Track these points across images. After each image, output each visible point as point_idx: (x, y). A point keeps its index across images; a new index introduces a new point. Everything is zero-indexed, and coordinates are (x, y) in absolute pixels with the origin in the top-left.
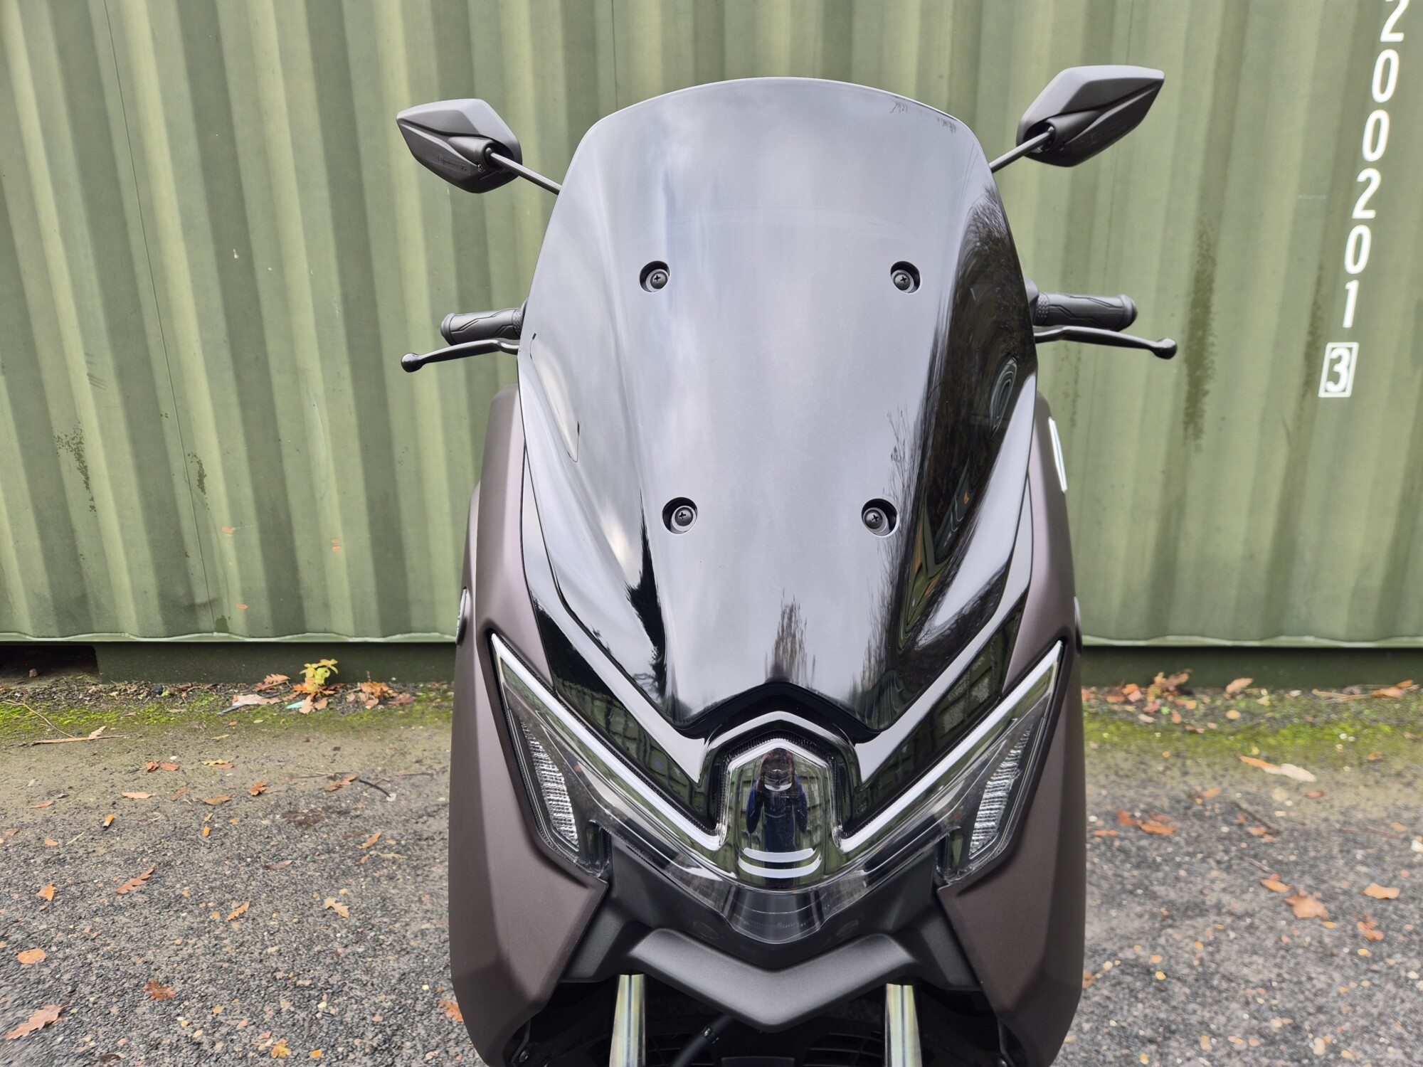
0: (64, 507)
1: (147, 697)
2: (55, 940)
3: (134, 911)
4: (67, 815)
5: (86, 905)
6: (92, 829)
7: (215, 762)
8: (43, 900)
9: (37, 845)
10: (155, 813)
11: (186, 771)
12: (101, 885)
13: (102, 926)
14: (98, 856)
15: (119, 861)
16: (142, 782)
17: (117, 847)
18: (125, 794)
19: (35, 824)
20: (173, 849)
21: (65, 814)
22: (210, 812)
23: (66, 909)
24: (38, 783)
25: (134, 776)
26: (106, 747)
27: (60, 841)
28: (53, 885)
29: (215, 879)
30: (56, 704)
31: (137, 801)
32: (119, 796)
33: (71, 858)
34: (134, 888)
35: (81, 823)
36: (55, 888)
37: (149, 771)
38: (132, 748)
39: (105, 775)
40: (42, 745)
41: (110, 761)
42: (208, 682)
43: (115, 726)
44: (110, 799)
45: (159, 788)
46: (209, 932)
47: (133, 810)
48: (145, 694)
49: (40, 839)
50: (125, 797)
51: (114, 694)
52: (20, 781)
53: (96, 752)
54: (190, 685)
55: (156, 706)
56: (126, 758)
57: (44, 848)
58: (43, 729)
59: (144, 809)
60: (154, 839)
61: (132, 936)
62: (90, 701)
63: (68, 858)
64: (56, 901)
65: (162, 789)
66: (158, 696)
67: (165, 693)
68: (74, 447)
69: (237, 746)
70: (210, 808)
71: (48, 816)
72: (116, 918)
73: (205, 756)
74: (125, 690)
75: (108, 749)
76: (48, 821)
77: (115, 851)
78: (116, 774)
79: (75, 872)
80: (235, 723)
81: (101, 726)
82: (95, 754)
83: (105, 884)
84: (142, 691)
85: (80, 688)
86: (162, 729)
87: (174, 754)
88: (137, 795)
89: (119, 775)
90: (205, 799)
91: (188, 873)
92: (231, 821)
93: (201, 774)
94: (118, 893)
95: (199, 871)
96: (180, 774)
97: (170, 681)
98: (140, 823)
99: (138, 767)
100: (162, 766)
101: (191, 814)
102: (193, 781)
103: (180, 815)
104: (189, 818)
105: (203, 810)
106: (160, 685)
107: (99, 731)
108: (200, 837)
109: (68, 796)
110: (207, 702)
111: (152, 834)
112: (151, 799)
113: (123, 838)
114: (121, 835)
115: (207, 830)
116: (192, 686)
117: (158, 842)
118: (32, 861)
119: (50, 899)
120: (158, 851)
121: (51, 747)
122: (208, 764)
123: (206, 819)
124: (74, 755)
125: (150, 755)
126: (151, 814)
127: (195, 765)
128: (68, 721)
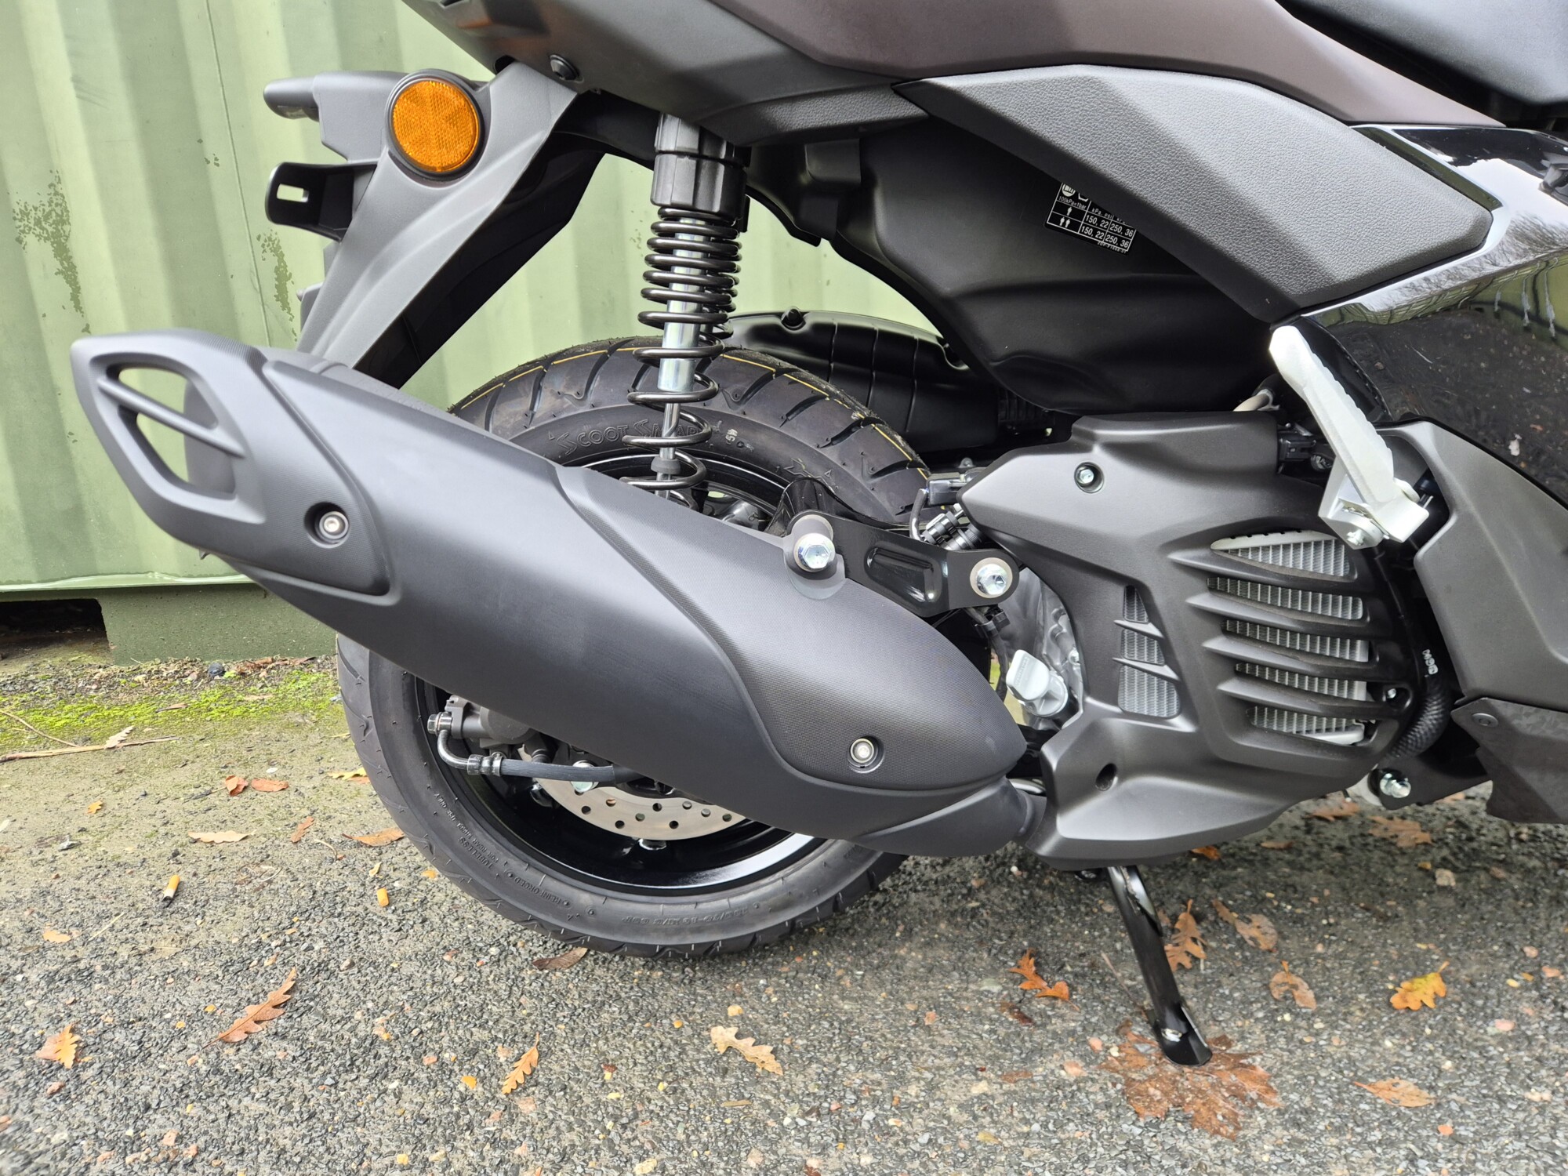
0: (36, 344)
1: (198, 680)
3: (272, 1083)
4: (83, 881)
5: (157, 1075)
6: (140, 906)
7: (353, 773)
8: (53, 1067)
9: (28, 943)
10: (264, 867)
11: (303, 790)
12: (181, 1024)
13: (203, 1127)
14: (162, 960)
15: (212, 967)
16: (222, 813)
17: (200, 937)
18: (195, 836)
19: (19, 900)
20: (322, 936)
21: (79, 878)
22: (374, 860)
23: (111, 1088)
24: (17, 825)
25: (204, 805)
26: (140, 759)
27: (76, 933)
28: (73, 1031)
29: (436, 997)
30: (37, 698)
31: (221, 846)
32: (185, 840)
33: (105, 967)
34: (259, 1027)
35: (115, 895)
36: (77, 1037)
37: (233, 793)
38: (191, 757)
39: (148, 805)
40: (18, 763)
41: (152, 781)
42: (300, 655)
43: (151, 725)
44: (168, 848)
45: (260, 822)
46: (469, 1127)
47: (217, 863)
48: (194, 676)
49: (31, 930)
50: (196, 841)
51: (140, 678)
53: (123, 767)
54: (270, 660)
55: (218, 693)
56: (182, 775)
57: (42, 951)
58: (17, 737)
59: (238, 861)
60: (274, 917)
62: (97, 690)
63: (98, 968)
64: (84, 1068)
65: (266, 823)
66: (217, 677)
67: (230, 673)
68: (50, 229)
70: (374, 853)
71: (43, 884)
72: (233, 1103)
73: (330, 765)
74: (158, 672)
75: (144, 761)
76: (44, 894)
77: (196, 947)
78: (168, 802)
79: (117, 998)
81: (123, 727)
82: (121, 772)
83: (190, 1020)
84: (188, 672)
85: (78, 673)
86: (237, 725)
87: (271, 764)
88: (218, 837)
89: (174, 803)
90: (357, 837)
91: (372, 986)
92: (424, 875)
93: (331, 794)
94: (225, 1041)
95: (393, 979)
96: (293, 796)
97: (233, 656)
98: (238, 887)
99: (208, 788)
100: (255, 784)
101: (337, 865)
102: (321, 808)
103: (315, 869)
104: (335, 874)
105: (359, 856)
106: (216, 663)
107: (122, 735)
108: (371, 908)
109: (80, 844)
110: (305, 683)
111: (268, 907)
112: (248, 841)
113: (207, 919)
114: (204, 913)
115: (381, 895)
116: (273, 661)
117: (286, 923)
118: (19, 977)
119: (69, 1063)
120: (291, 942)
121: (37, 763)
122: (341, 777)
123: (372, 874)
124: (82, 774)
125: (226, 767)
126: (257, 869)
127: (317, 781)
128: (63, 722)
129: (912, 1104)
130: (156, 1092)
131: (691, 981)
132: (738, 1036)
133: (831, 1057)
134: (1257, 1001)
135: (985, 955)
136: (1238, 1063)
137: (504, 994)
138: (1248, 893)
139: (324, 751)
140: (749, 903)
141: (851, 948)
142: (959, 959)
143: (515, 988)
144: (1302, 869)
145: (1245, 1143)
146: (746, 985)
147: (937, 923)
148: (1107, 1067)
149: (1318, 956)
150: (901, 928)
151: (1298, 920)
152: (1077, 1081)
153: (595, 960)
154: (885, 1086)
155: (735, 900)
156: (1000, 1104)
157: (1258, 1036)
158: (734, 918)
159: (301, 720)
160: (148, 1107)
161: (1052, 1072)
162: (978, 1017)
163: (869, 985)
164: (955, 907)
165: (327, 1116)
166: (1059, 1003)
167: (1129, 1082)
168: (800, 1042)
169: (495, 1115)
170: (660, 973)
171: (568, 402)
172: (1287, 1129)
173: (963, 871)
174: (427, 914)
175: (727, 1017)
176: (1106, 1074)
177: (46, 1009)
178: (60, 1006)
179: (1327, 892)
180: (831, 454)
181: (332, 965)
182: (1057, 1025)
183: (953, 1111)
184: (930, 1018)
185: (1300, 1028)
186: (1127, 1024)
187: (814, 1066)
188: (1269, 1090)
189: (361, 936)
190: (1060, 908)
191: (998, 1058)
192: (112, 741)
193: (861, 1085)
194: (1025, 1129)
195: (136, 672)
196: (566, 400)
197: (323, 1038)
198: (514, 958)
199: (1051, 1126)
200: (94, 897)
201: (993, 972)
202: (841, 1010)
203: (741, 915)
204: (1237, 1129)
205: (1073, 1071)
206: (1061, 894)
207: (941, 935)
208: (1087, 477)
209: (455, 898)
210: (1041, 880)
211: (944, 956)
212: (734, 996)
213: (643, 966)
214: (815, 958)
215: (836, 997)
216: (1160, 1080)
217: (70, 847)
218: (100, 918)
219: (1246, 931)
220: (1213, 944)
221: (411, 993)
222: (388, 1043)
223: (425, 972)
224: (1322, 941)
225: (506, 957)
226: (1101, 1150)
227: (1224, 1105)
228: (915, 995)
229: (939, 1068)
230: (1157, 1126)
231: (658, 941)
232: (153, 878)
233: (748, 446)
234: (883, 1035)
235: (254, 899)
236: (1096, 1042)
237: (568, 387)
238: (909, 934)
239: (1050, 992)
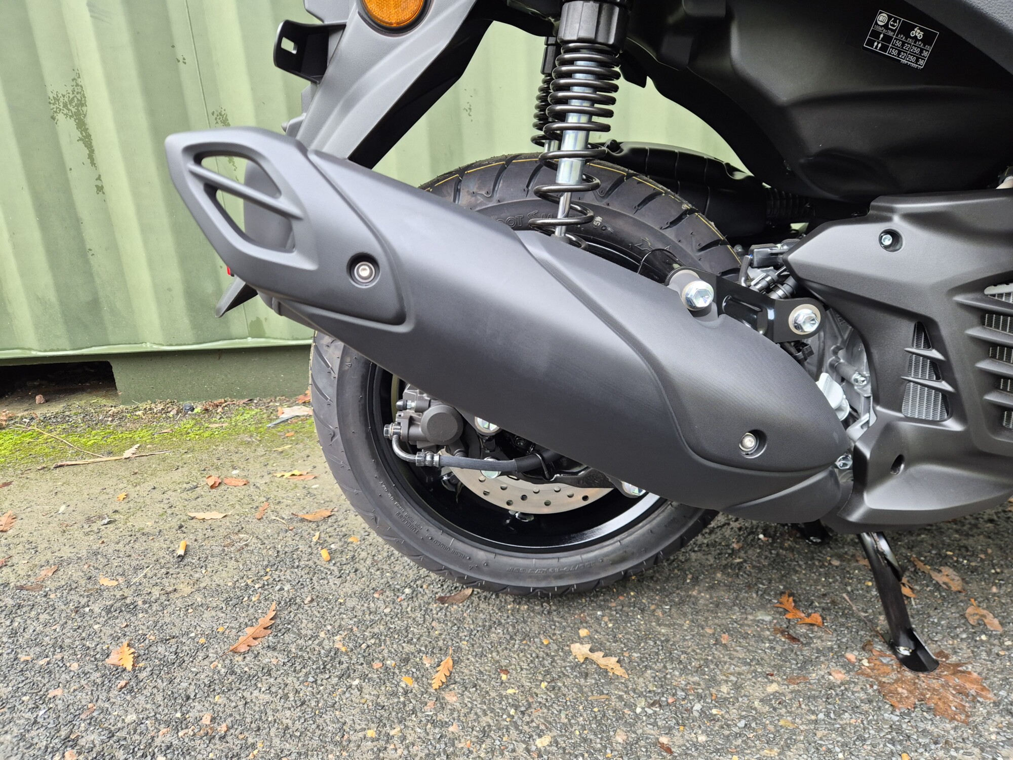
0: (66, 188)
1: (177, 414)
2: (158, 742)
3: (272, 680)
4: (121, 545)
5: (191, 675)
6: (163, 561)
7: (290, 473)
8: (119, 671)
9: (89, 586)
10: (241, 536)
11: (258, 485)
12: (202, 640)
13: (228, 711)
14: (183, 597)
15: (218, 602)
16: (207, 500)
17: (206, 582)
18: (192, 515)
19: (79, 558)
20: (288, 581)
21: (118, 543)
22: (314, 530)
23: (161, 685)
24: (71, 509)
25: (193, 495)
26: (147, 465)
27: (121, 580)
28: (129, 645)
30: (73, 427)
31: (210, 522)
32: (185, 518)
33: (144, 602)
34: (256, 642)
35: (144, 554)
36: (133, 650)
37: (212, 487)
38: (180, 464)
39: (157, 495)
40: (66, 469)
41: (157, 480)
42: (242, 397)
43: (151, 443)
44: (175, 523)
45: (233, 506)
46: (414, 712)
47: (209, 533)
48: (174, 412)
49: (90, 578)
50: (193, 518)
51: (139, 413)
52: (47, 508)
53: (137, 471)
54: (223, 401)
55: (192, 422)
56: (176, 476)
57: (100, 591)
58: (63, 451)
59: (223, 531)
60: (254, 568)
61: (287, 728)
62: (112, 421)
63: (140, 603)
64: (140, 671)
65: (237, 506)
66: (190, 412)
67: (198, 410)
68: (74, 110)
69: (308, 456)
71: (94, 547)
73: (274, 469)
74: (151, 409)
75: (150, 467)
76: (96, 554)
77: (205, 588)
78: (169, 493)
79: (156, 623)
80: (292, 433)
81: (133, 444)
82: (136, 473)
83: (208, 637)
84: (170, 409)
85: (98, 410)
86: (208, 443)
87: (234, 468)
88: (207, 515)
89: (174, 494)
90: (301, 515)
91: (328, 615)
92: (350, 540)
93: (278, 487)
94: (235, 652)
95: (342, 610)
96: (252, 489)
97: (198, 398)
98: (226, 548)
99: (195, 484)
100: (226, 481)
101: (289, 534)
102: (272, 496)
103: (276, 536)
104: (290, 539)
105: (304, 528)
106: (188, 403)
107: (133, 449)
108: (318, 562)
109: (115, 521)
110: (249, 416)
111: (248, 562)
112: (227, 518)
113: (209, 569)
114: (206, 565)
115: (325, 554)
116: (225, 402)
117: (262, 573)
118: (87, 609)
119: (129, 668)
120: (268, 585)
121: (79, 469)
122: (283, 476)
123: (315, 539)
124: (110, 475)
125: (204, 470)
126: (236, 537)
127: (267, 478)
128: (92, 441)
129: (726, 699)
130: (192, 687)
131: (549, 613)
132: (591, 650)
133: (660, 666)
134: (959, 626)
135: (754, 595)
136: (956, 670)
137: (421, 621)
138: (934, 552)
139: (269, 460)
140: (596, 558)
141: (657, 590)
142: (737, 598)
143: (427, 616)
144: (968, 535)
145: (976, 727)
146: (588, 615)
147: (714, 573)
148: (863, 674)
149: (994, 595)
150: (690, 576)
151: (974, 570)
152: (842, 684)
153: (479, 598)
154: (703, 686)
155: (585, 556)
156: (790, 700)
157: (965, 652)
158: (585, 568)
159: (249, 440)
160: (188, 698)
161: (823, 677)
162: (760, 638)
163: (675, 616)
164: (724, 562)
165: (313, 704)
166: (816, 629)
167: (881, 684)
168: (635, 655)
169: (430, 703)
170: (526, 607)
171: (480, 199)
172: (1002, 716)
173: (724, 538)
174: (357, 565)
175: (579, 637)
176: (862, 678)
177: (108, 631)
178: (117, 629)
179: (990, 551)
180: (670, 234)
181: (298, 600)
182: (817, 643)
183: (757, 704)
184: (725, 639)
185: (994, 645)
186: (869, 643)
187: (649, 672)
188: (984, 689)
189: (315, 581)
190: (801, 563)
191: (781, 667)
192: (128, 453)
193: (686, 685)
194: (813, 717)
195: (137, 409)
196: (479, 197)
197: (301, 650)
198: (423, 596)
199: (832, 715)
200: (130, 556)
201: (763, 607)
202: (659, 633)
203: (591, 567)
204: (967, 716)
205: (838, 676)
206: (799, 553)
207: (719, 582)
208: (888, 240)
209: (374, 555)
210: (782, 543)
211: (727, 597)
212: (581, 623)
213: (513, 601)
214: (633, 597)
215: (654, 624)
216: (903, 682)
217: (109, 523)
218: (136, 569)
219: (939, 578)
220: (917, 588)
221: (355, 620)
222: (346, 653)
223: (363, 605)
224: (995, 584)
225: (417, 595)
226: (872, 732)
227: (954, 702)
228: (710, 623)
229: (739, 674)
230: (909, 714)
231: (531, 584)
232: (168, 542)
233: (609, 229)
234: (694, 651)
235: (238, 557)
236: (851, 656)
237: (480, 188)
238: (696, 580)
239: (808, 620)
